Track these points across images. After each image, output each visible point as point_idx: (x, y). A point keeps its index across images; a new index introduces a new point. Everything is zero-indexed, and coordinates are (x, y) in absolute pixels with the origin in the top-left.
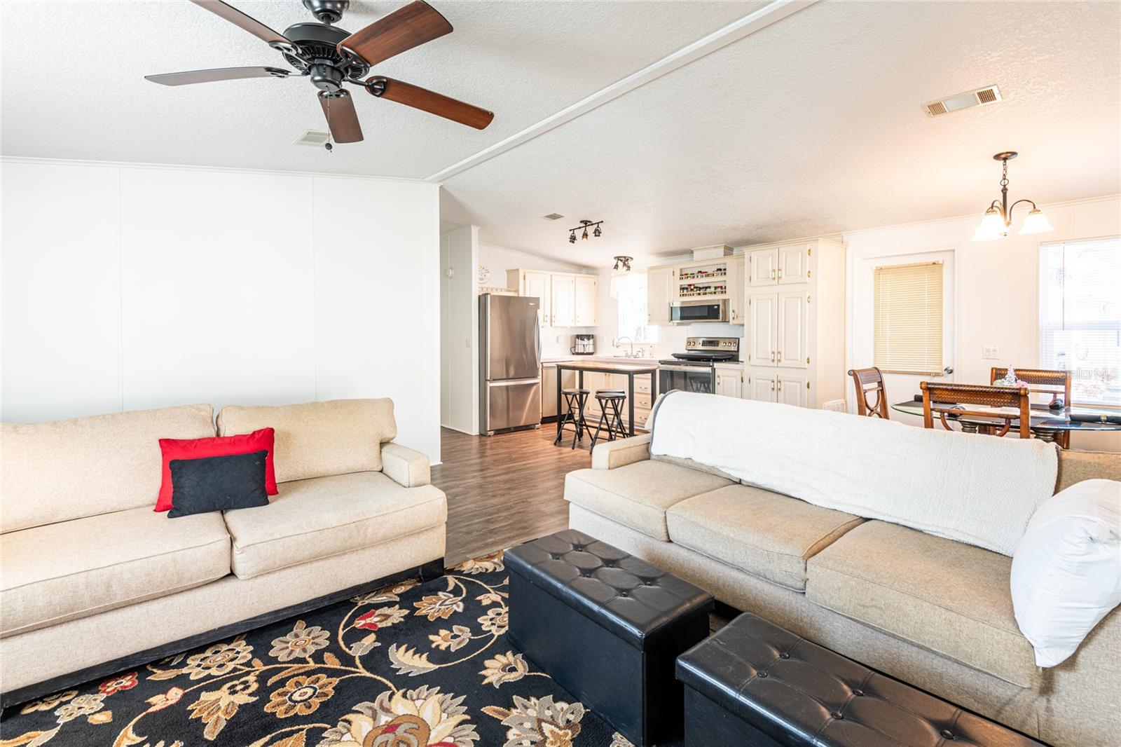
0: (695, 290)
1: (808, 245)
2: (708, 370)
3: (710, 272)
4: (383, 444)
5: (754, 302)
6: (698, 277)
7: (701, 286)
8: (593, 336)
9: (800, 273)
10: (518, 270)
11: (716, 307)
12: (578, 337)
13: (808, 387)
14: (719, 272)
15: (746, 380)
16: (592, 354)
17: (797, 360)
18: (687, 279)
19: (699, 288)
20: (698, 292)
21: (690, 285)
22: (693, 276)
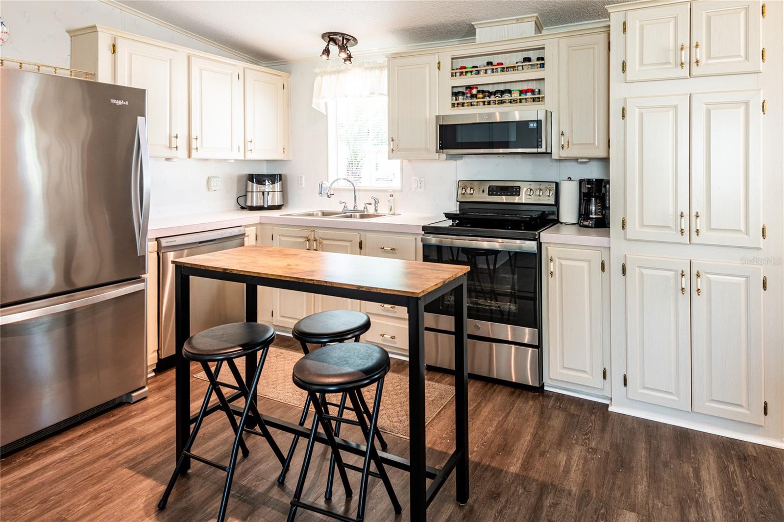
0: (480, 95)
3: (509, 61)
6: (485, 72)
7: (491, 89)
8: (280, 177)
9: (742, 53)
11: (533, 125)
12: (251, 178)
14: (528, 63)
16: (278, 208)
18: (464, 76)
19: (488, 92)
20: (487, 99)
21: (469, 88)
22: (475, 70)
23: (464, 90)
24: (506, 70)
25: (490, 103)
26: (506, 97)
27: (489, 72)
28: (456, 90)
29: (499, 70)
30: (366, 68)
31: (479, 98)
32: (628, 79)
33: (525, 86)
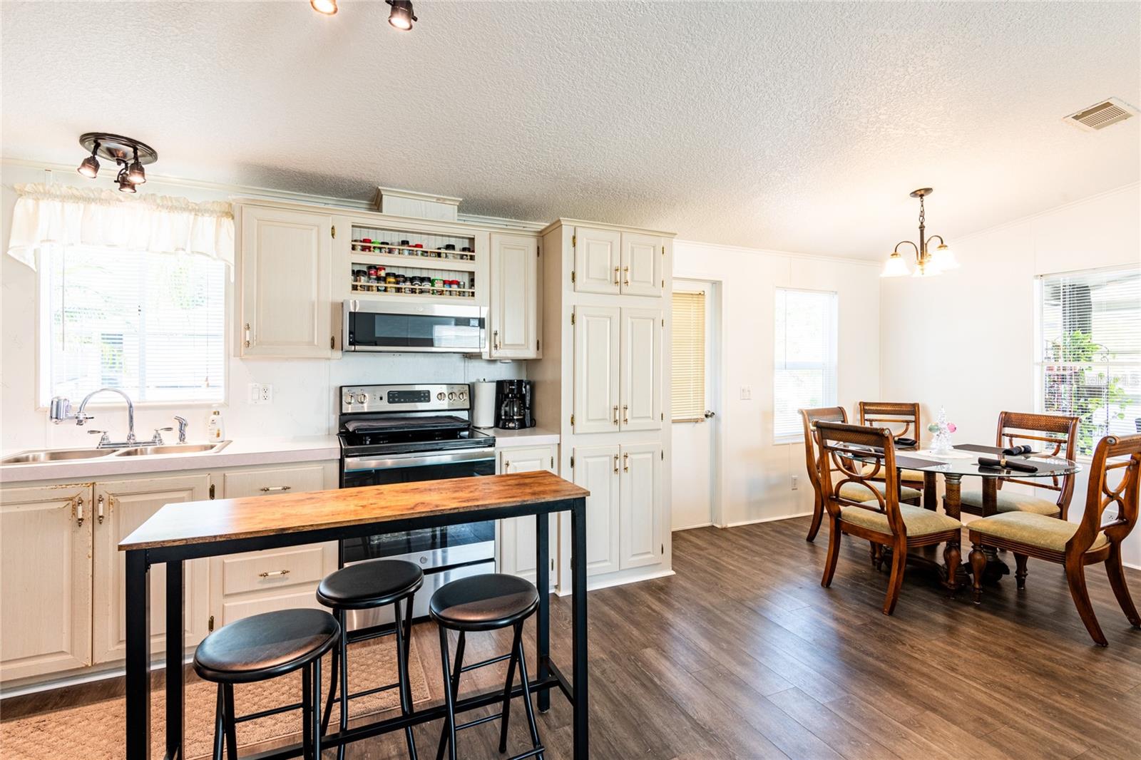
0: (391, 280)
1: (662, 239)
3: (428, 244)
6: (399, 252)
7: (409, 274)
14: (453, 251)
17: (650, 417)
18: (372, 253)
19: (403, 276)
20: (402, 285)
21: (377, 268)
22: (386, 247)
23: (365, 269)
24: (425, 253)
25: (398, 290)
26: (427, 286)
27: (406, 253)
28: (357, 268)
29: (419, 253)
30: (158, 206)
31: (389, 283)
32: (578, 288)
33: (452, 277)
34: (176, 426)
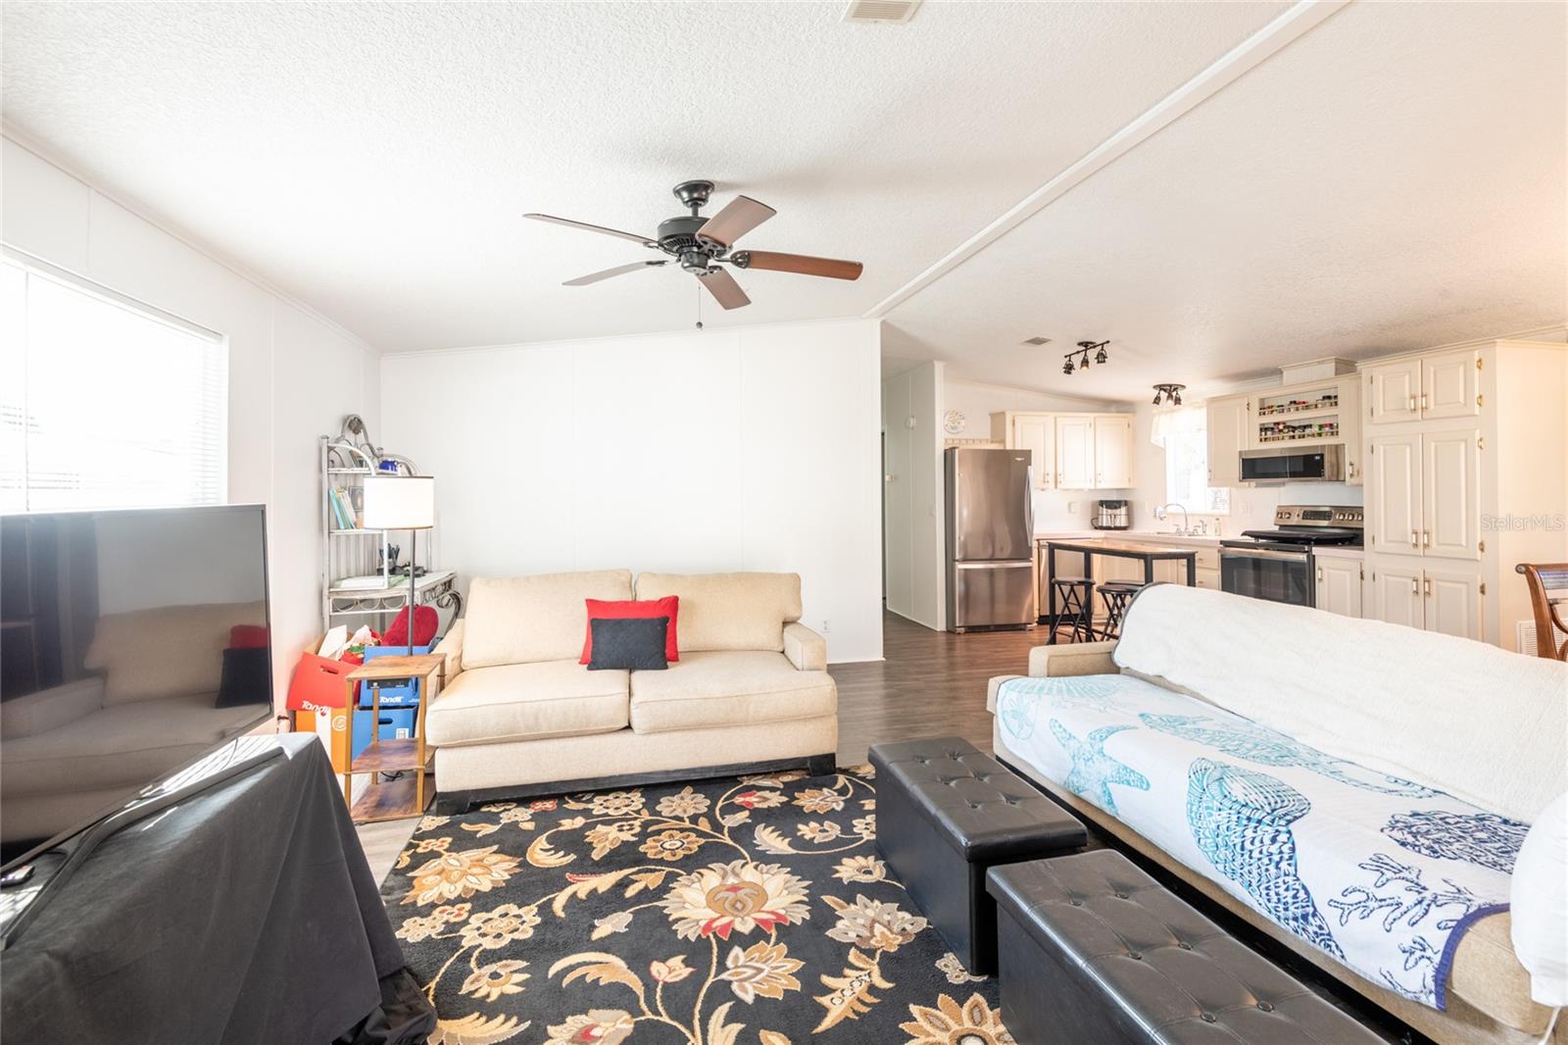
0: (1286, 430)
1: (1476, 353)
2: (1303, 557)
3: (1311, 399)
4: (785, 623)
5: (1380, 450)
6: (1289, 410)
7: (1296, 424)
8: (1126, 503)
9: (1462, 400)
10: (1003, 413)
11: (1317, 458)
12: (1102, 503)
13: (1483, 592)
14: (1326, 401)
15: (1368, 576)
16: (1124, 528)
17: (1461, 545)
18: (1267, 415)
19: (1293, 427)
20: (1294, 433)
21: (1277, 424)
22: (1281, 409)
23: (1272, 426)
24: (1307, 407)
25: (1293, 437)
26: (1308, 431)
27: (1295, 409)
28: (1264, 426)
29: (1303, 408)
31: (1285, 433)
33: (1322, 422)
34: (1201, 524)
